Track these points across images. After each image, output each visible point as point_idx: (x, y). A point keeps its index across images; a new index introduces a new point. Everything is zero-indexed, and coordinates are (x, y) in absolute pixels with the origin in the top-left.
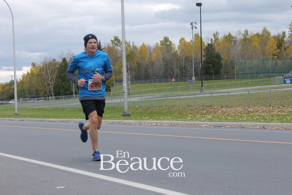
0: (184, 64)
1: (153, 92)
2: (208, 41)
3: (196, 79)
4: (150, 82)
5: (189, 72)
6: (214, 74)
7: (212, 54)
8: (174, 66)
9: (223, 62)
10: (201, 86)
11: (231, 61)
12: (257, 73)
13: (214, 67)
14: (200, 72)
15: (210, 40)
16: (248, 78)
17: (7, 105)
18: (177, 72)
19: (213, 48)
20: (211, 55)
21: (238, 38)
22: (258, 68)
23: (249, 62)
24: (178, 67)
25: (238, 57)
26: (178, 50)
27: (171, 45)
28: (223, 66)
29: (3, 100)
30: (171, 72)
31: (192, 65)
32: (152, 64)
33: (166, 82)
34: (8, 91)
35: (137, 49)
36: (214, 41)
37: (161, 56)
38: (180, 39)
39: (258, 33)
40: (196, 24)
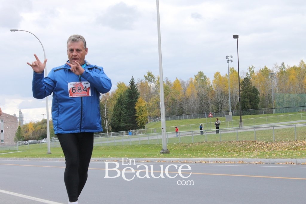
0: (219, 99)
1: (188, 128)
2: (244, 75)
3: (233, 114)
4: (186, 118)
5: (225, 107)
6: (252, 109)
7: (249, 88)
8: (210, 102)
9: (260, 96)
10: (240, 121)
11: (268, 95)
12: (296, 107)
13: (250, 101)
14: (237, 106)
15: (245, 74)
16: (286, 112)
17: (39, 144)
18: (212, 107)
19: (249, 82)
20: (247, 89)
21: (275, 72)
22: (297, 102)
23: (287, 95)
24: (213, 102)
25: (276, 90)
26: (212, 85)
27: (206, 80)
28: (260, 100)
29: (35, 139)
30: (207, 108)
31: (228, 100)
32: (187, 100)
33: (202, 118)
34: (40, 130)
35: (171, 85)
36: (249, 75)
37: (196, 92)
38: (215, 73)
39: (295, 66)
40: (232, 58)
